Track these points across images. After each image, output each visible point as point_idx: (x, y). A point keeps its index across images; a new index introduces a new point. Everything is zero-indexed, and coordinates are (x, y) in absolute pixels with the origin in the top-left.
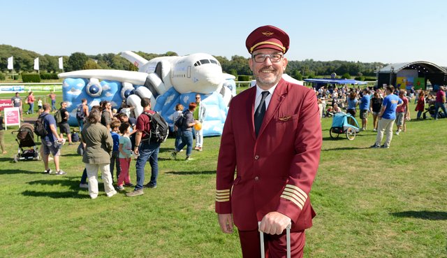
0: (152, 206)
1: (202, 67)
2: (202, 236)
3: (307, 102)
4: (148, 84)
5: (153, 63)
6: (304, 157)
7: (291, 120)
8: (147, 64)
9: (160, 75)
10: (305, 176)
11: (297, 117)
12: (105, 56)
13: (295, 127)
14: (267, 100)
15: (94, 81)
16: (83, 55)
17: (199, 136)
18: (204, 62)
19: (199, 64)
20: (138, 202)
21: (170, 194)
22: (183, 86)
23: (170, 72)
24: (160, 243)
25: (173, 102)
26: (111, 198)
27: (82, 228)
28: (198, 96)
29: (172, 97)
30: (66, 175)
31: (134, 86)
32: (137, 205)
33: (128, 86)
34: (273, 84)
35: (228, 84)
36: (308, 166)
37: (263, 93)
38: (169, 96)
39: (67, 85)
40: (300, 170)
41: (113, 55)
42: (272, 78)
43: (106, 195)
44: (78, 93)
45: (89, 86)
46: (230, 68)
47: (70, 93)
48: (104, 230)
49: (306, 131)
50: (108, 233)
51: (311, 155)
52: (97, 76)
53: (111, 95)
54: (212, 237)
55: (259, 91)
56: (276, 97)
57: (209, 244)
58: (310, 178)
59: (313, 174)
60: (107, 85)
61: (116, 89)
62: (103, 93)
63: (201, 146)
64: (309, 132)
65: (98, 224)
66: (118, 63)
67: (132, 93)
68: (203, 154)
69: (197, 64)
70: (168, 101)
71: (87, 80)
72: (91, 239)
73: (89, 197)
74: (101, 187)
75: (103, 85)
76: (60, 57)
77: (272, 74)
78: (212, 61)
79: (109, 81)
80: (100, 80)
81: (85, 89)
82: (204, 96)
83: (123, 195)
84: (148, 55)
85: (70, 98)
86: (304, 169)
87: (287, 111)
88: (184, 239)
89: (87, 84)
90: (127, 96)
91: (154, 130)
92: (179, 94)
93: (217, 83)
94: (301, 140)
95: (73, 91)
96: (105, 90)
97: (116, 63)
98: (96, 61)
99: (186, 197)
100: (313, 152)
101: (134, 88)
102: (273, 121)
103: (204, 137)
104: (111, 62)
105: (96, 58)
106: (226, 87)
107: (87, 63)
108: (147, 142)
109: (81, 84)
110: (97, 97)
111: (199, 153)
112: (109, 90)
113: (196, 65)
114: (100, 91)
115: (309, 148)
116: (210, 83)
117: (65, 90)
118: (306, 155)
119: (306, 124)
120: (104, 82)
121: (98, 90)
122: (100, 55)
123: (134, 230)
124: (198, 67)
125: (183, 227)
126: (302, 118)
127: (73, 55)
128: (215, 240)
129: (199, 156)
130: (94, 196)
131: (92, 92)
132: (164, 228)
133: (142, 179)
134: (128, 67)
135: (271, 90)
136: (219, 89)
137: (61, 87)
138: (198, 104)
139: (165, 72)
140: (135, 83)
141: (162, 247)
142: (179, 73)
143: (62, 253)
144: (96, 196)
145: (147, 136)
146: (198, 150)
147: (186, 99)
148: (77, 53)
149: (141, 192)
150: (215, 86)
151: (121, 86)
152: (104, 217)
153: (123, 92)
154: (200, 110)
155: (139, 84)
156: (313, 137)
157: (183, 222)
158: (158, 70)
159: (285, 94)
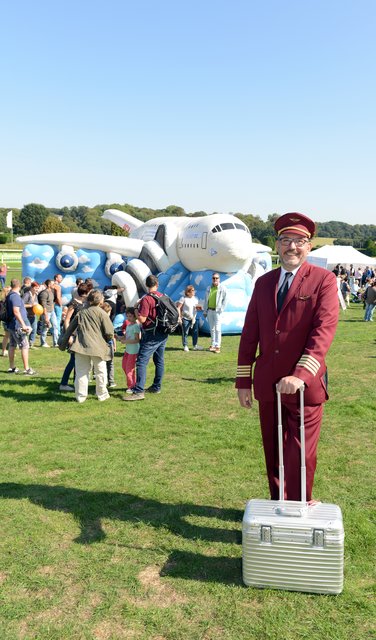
0: (156, 412)
1: (224, 235)
2: (221, 442)
3: (325, 284)
4: (145, 256)
5: (152, 225)
6: (319, 332)
7: (310, 299)
8: (143, 227)
9: (162, 244)
10: (318, 347)
11: (315, 296)
12: (74, 209)
13: (314, 306)
14: (290, 281)
15: (67, 250)
16: (42, 207)
17: (217, 332)
18: (226, 226)
19: (219, 230)
20: (139, 408)
21: (179, 401)
22: (195, 260)
23: (177, 240)
24: (171, 447)
25: (179, 283)
26: (103, 402)
27: (75, 430)
28: (217, 276)
29: (178, 276)
30: (37, 375)
31: (123, 258)
32: (138, 411)
33: (115, 259)
34: (296, 266)
35: (260, 259)
36: (322, 339)
37: (287, 274)
38: (175, 274)
39: (28, 254)
40: (314, 342)
41: (86, 208)
42: (295, 260)
43: (97, 399)
44: (44, 265)
45: (60, 256)
46: (265, 233)
47: (32, 265)
48: (102, 434)
49: (323, 309)
50: (107, 436)
51: (325, 330)
52: (72, 242)
53: (90, 271)
54: (233, 443)
55: (284, 272)
56: (298, 278)
57: (228, 450)
58: (323, 349)
59: (326, 346)
60: (85, 256)
61: (98, 262)
62: (79, 268)
63: (219, 347)
64: (326, 310)
65: (93, 427)
66: (92, 221)
67: (121, 268)
68: (220, 356)
69: (216, 229)
70: (173, 282)
71: (56, 248)
72: (87, 441)
73: (75, 400)
74: (92, 389)
75: (79, 256)
76: (9, 210)
77: (296, 257)
78: (238, 226)
79: (88, 250)
80: (76, 248)
81: (53, 261)
82: (224, 275)
83: (118, 399)
84: (140, 210)
85: (32, 272)
86: (317, 341)
87: (307, 290)
88: (198, 445)
89: (56, 253)
90: (113, 272)
91: (161, 317)
92: (188, 272)
93: (244, 258)
94: (318, 316)
95: (37, 262)
96: (82, 262)
97: (90, 222)
98: (60, 218)
99: (199, 404)
100: (327, 328)
101: (122, 261)
102: (294, 299)
103: (223, 335)
104: (83, 219)
105: (61, 212)
106: (257, 265)
107: (48, 220)
108: (150, 333)
109: (49, 253)
110: (71, 273)
111: (215, 355)
112: (88, 263)
113: (214, 231)
114: (76, 264)
115: (324, 324)
116: (234, 258)
117: (25, 261)
118: (321, 329)
119: (323, 303)
120: (81, 251)
121: (72, 262)
122: (66, 208)
123: (138, 434)
124: (218, 233)
125: (197, 434)
126: (320, 298)
127: (27, 207)
128: (235, 446)
129: (216, 359)
130: (81, 400)
131: (64, 264)
132: (174, 433)
133: (143, 380)
134: (109, 228)
135: (294, 272)
136: (247, 266)
137: (19, 256)
138: (214, 286)
139: (170, 239)
140: (126, 254)
141: (173, 451)
142: (189, 242)
143: (57, 452)
144: (84, 399)
145: (152, 325)
146: (214, 352)
147: (199, 279)
148: (32, 205)
149: (142, 396)
150: (241, 262)
151: (105, 258)
152: (99, 420)
153: (108, 267)
154: (218, 295)
155: (131, 255)
156: (329, 315)
157: (197, 429)
158: (160, 236)
159: (307, 276)
